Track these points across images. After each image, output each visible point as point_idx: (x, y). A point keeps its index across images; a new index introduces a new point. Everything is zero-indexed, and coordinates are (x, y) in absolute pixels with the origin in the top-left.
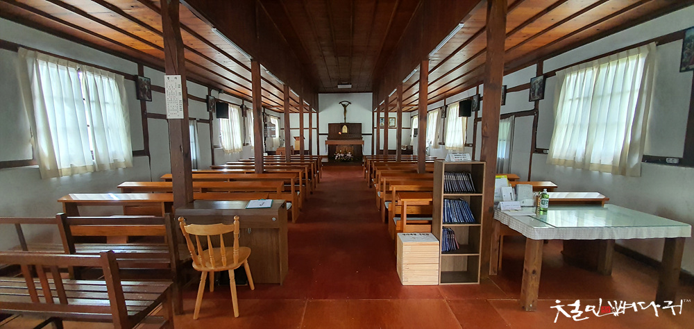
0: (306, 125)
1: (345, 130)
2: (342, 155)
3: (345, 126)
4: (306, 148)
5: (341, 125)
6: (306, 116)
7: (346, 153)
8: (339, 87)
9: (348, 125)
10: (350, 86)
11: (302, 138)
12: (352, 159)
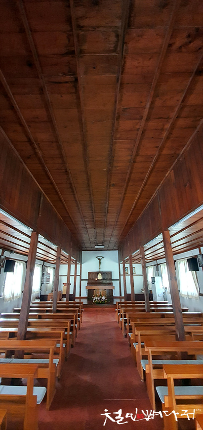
0: (72, 273)
1: (100, 277)
2: (99, 298)
3: (100, 274)
4: (71, 292)
5: (97, 273)
6: (73, 266)
7: (101, 296)
8: (96, 247)
9: (103, 273)
10: (103, 247)
11: (68, 284)
12: (106, 302)
